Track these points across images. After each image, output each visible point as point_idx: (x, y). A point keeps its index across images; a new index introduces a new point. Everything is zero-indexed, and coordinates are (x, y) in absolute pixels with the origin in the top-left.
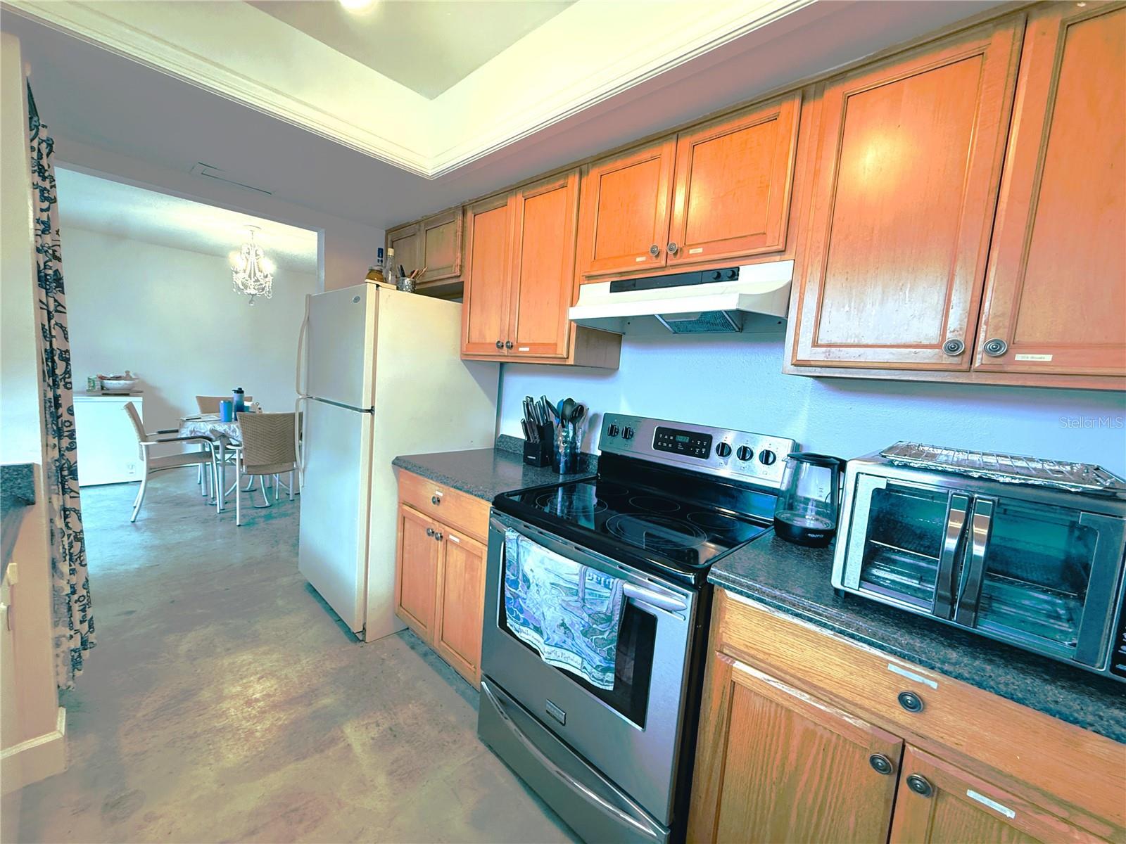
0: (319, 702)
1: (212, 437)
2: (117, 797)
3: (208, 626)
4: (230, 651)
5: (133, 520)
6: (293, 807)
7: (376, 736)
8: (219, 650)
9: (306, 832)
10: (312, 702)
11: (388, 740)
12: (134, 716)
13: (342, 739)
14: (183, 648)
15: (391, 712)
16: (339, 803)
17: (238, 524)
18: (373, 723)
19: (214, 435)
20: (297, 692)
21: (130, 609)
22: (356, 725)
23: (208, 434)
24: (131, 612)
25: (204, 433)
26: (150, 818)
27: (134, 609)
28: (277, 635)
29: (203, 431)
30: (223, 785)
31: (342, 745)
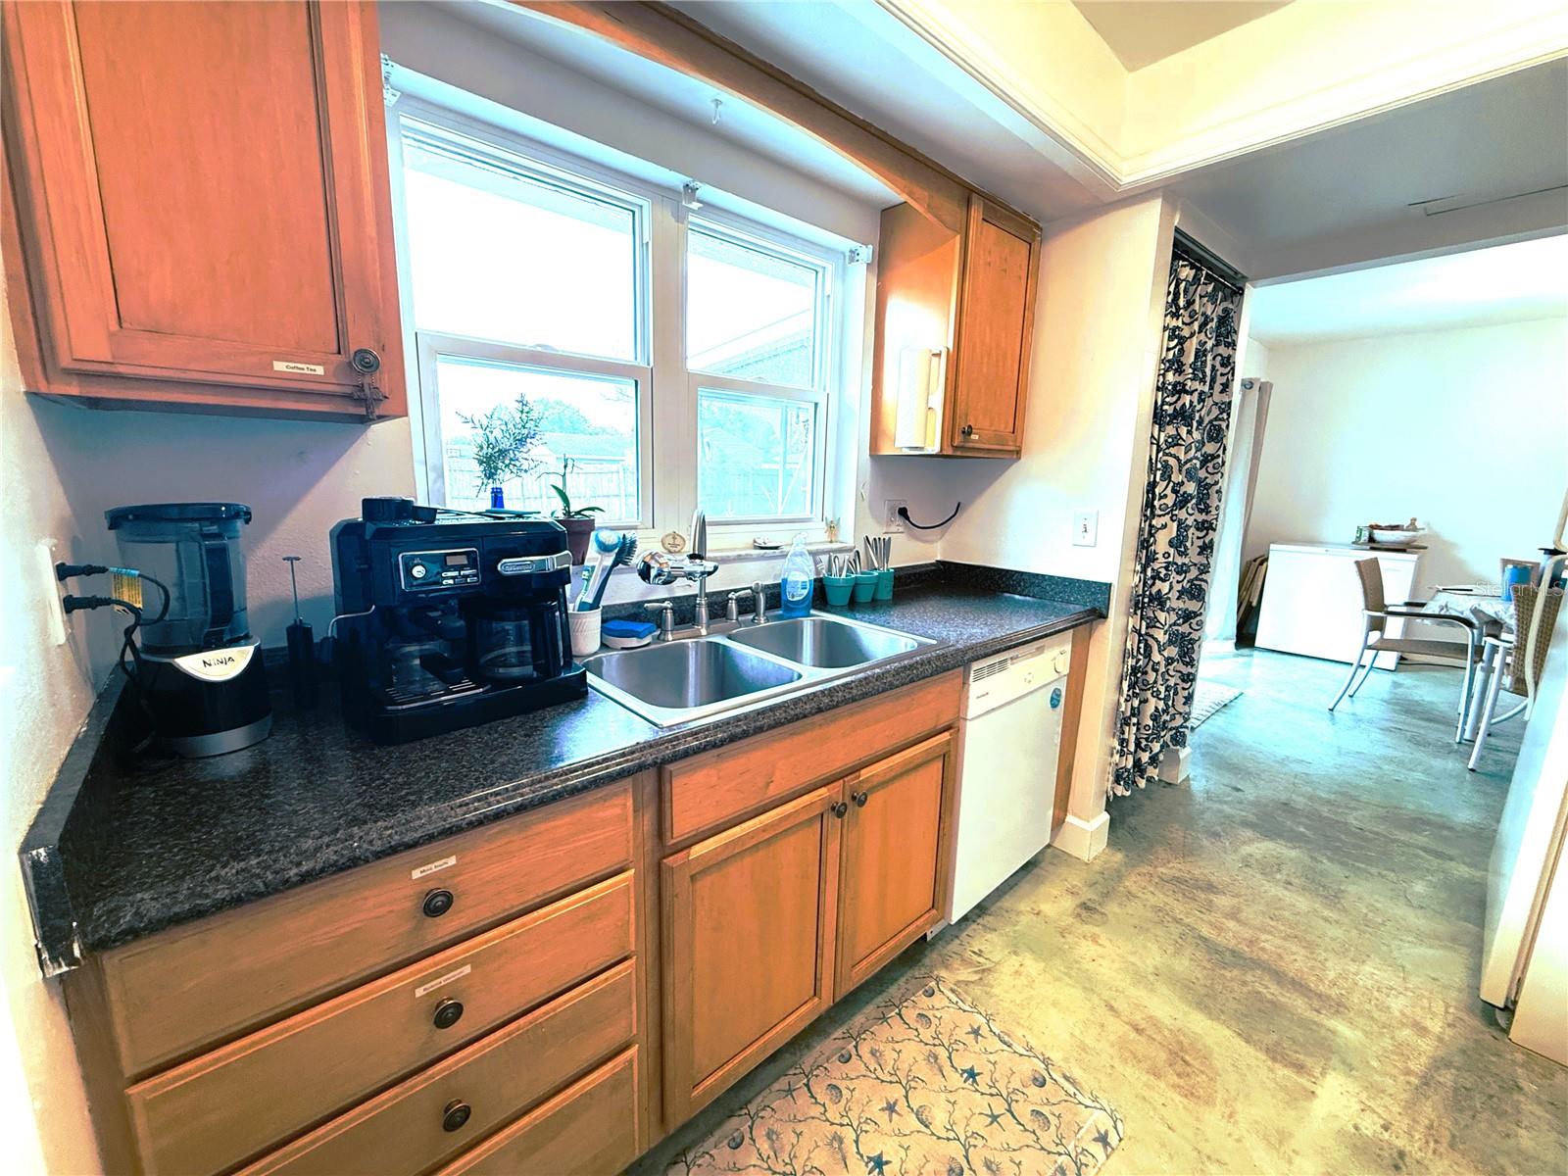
0: (1332, 1021)
1: (1475, 621)
2: (1093, 905)
3: (1295, 848)
4: (1289, 886)
5: (1331, 708)
6: (1187, 1058)
7: (1366, 1132)
8: (1278, 876)
9: (1172, 1086)
10: (1324, 1012)
11: (1379, 1156)
12: (1156, 867)
13: (1313, 1080)
14: (1246, 850)
15: (1432, 1144)
16: (1231, 1116)
17: (1470, 766)
18: (1380, 1117)
19: (1478, 619)
20: (1317, 986)
21: (1239, 787)
22: (1350, 1090)
23: (1468, 615)
24: (1238, 790)
25: (1462, 613)
26: (1095, 939)
27: (1242, 788)
28: (1366, 915)
29: (1460, 609)
30: (1157, 975)
31: (1303, 1081)
